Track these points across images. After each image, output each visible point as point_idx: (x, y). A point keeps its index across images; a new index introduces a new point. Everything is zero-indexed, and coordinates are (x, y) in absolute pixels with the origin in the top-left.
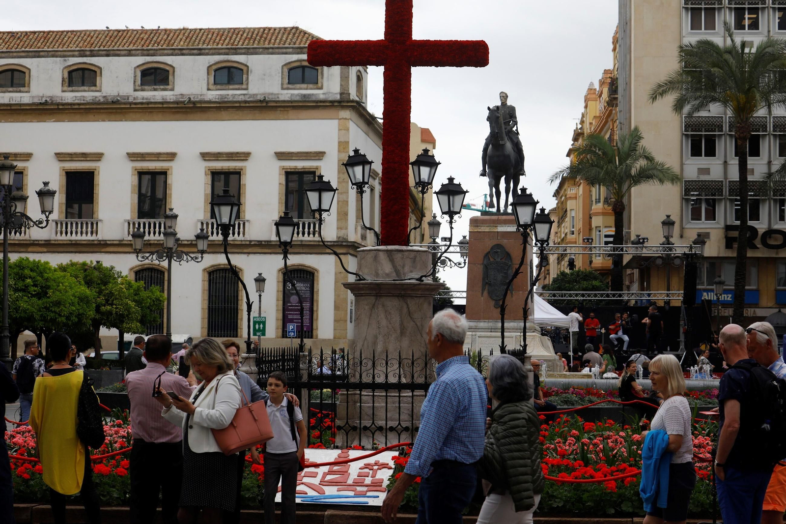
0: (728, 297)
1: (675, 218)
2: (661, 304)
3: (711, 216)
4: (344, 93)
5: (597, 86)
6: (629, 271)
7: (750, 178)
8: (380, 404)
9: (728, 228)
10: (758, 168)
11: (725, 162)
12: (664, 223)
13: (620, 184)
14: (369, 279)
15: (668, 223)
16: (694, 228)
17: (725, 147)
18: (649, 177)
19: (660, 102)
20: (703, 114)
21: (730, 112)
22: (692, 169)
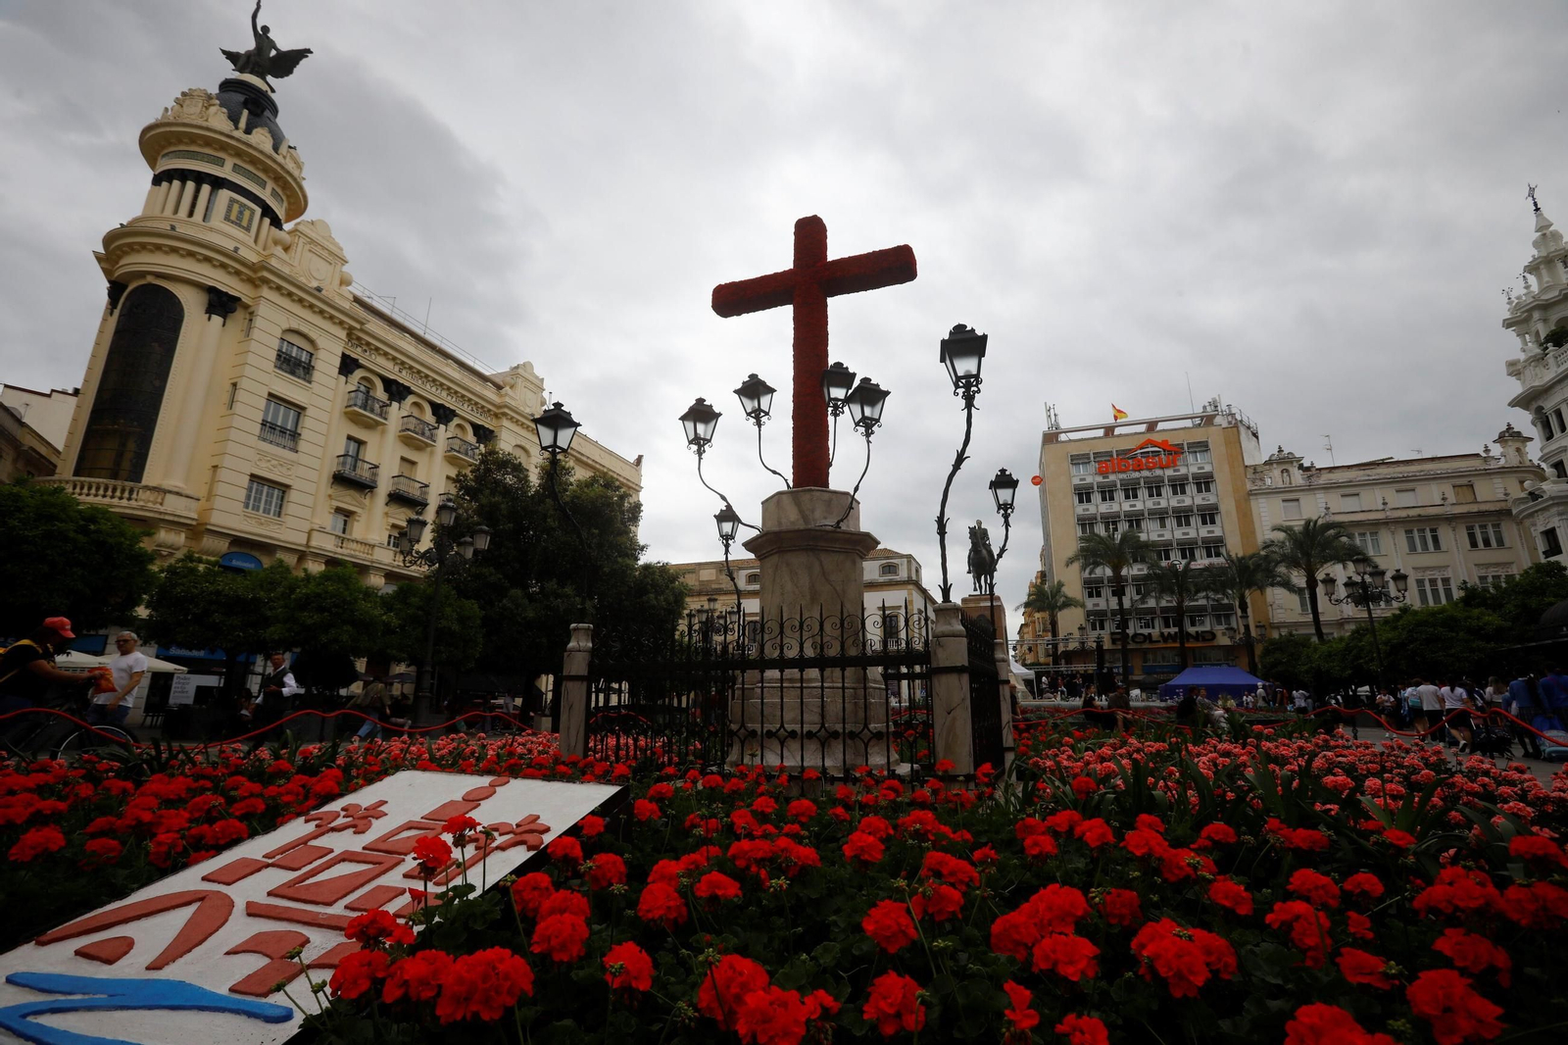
0: (1117, 670)
1: (1084, 626)
2: (1082, 672)
3: (1102, 628)
4: (910, 577)
6: (1061, 658)
7: (1124, 607)
8: (792, 690)
9: (1112, 634)
10: (1126, 602)
11: (1107, 600)
12: (1079, 629)
13: (1053, 610)
15: (1081, 629)
16: (1093, 635)
17: (1106, 592)
18: (1069, 605)
19: (1071, 566)
20: (1093, 575)
21: (1109, 572)
22: (1090, 604)
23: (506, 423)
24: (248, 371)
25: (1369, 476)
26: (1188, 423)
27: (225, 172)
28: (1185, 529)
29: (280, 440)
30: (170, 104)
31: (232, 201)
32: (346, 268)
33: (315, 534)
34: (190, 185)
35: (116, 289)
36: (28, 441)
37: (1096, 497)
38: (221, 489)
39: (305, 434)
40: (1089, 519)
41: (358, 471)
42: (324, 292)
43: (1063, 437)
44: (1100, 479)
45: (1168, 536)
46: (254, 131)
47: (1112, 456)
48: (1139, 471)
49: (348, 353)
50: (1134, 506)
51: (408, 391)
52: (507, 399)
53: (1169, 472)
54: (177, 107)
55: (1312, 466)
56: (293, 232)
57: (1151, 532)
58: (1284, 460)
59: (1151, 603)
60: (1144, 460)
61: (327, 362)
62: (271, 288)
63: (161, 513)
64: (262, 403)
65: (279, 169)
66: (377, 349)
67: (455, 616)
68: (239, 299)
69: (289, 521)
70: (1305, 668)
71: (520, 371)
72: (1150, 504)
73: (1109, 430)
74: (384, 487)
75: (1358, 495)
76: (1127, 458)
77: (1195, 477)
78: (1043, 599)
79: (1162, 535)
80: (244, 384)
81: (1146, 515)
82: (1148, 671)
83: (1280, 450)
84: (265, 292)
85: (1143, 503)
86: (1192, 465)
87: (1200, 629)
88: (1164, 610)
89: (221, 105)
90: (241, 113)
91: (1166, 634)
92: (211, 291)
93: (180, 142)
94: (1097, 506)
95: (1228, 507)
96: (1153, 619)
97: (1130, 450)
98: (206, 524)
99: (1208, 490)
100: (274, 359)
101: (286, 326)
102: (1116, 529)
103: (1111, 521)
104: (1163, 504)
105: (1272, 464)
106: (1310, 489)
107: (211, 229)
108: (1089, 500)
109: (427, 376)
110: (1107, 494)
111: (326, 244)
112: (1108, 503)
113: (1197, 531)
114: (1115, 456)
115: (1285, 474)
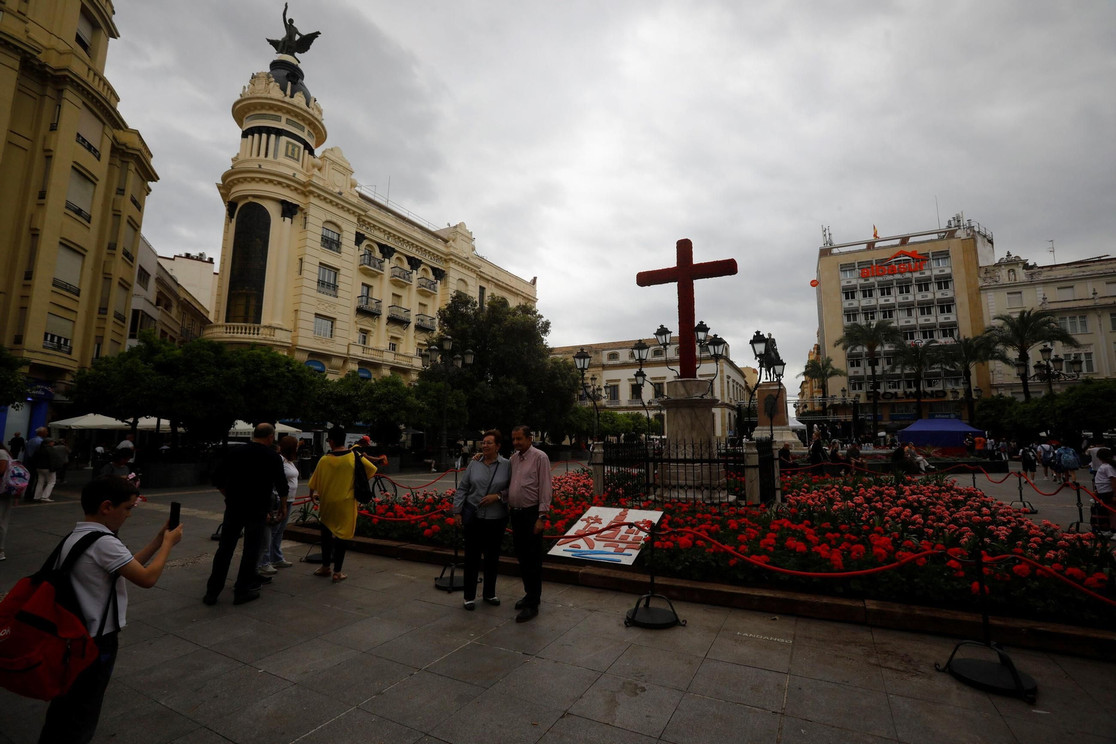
0: (870, 418)
1: (846, 388)
2: (843, 421)
3: (860, 388)
5: (812, 350)
6: (828, 411)
7: (876, 374)
8: (682, 471)
9: (867, 392)
10: (879, 370)
11: (864, 368)
12: (842, 391)
13: (823, 377)
14: (672, 398)
15: (844, 390)
16: (853, 393)
17: (864, 363)
18: (836, 374)
19: (837, 347)
20: (854, 352)
21: (866, 350)
22: (851, 371)
23: (452, 265)
24: (308, 250)
25: (1083, 272)
26: (935, 237)
27: (282, 125)
28: (926, 317)
29: (327, 291)
30: (247, 84)
31: (288, 143)
32: (353, 177)
33: (351, 346)
34: (264, 136)
35: (231, 206)
36: (182, 295)
37: (859, 295)
38: (301, 324)
39: (341, 286)
40: (853, 311)
41: (369, 305)
42: (343, 195)
43: (835, 251)
44: (862, 281)
45: (913, 322)
46: (295, 95)
47: (872, 264)
48: (893, 274)
49: (359, 231)
50: (888, 300)
51: (394, 251)
52: (452, 250)
53: (917, 275)
54: (251, 86)
55: (1035, 265)
56: (323, 158)
57: (900, 320)
58: (1011, 263)
59: (898, 371)
60: (897, 266)
61: (348, 239)
62: (314, 196)
63: (274, 341)
64: (316, 269)
65: (311, 118)
66: (374, 226)
67: (454, 401)
68: (298, 206)
69: (338, 340)
70: (1007, 420)
71: (458, 229)
72: (900, 299)
73: (871, 245)
74: (385, 313)
75: (1072, 287)
76: (883, 266)
77: (937, 277)
78: (817, 370)
79: (909, 322)
80: (306, 259)
81: (897, 307)
82: (892, 418)
83: (1009, 255)
84: (312, 199)
85: (895, 298)
86: (935, 269)
87: (934, 389)
88: (908, 375)
89: (276, 81)
90: (287, 84)
91: (908, 392)
92: (283, 202)
93: (256, 109)
94: (859, 301)
95: (962, 300)
96: (899, 382)
97: (887, 259)
98: (296, 345)
99: (947, 287)
100: (320, 241)
101: (324, 220)
102: (873, 318)
103: (869, 312)
104: (911, 298)
105: (1001, 266)
106: (1032, 284)
107: (279, 164)
108: (853, 297)
109: (404, 240)
110: (867, 292)
111: (340, 162)
112: (868, 299)
113: (937, 318)
114: (874, 264)
115: (1011, 273)
